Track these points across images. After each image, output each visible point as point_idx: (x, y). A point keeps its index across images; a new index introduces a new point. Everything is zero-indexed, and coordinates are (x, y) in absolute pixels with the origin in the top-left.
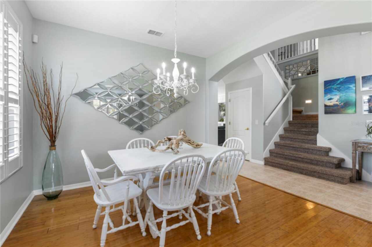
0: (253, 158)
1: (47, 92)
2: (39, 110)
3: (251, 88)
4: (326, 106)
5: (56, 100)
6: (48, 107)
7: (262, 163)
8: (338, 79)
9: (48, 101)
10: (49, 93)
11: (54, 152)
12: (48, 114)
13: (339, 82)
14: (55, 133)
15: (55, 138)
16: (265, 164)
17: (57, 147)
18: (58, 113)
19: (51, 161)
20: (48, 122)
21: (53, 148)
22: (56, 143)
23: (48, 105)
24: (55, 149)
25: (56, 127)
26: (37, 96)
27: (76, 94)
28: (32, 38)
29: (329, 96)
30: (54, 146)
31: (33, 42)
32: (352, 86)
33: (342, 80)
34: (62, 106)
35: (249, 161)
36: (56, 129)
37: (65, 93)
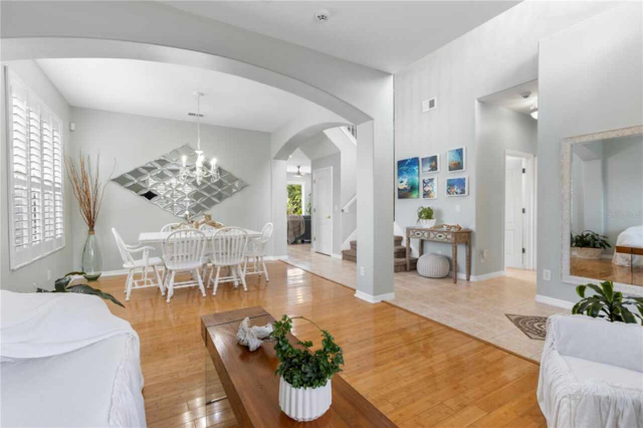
0: (334, 252)
1: (85, 178)
2: (78, 196)
3: (332, 167)
4: (399, 189)
5: (94, 186)
6: (86, 193)
7: (340, 257)
8: (406, 161)
9: (86, 188)
10: (87, 179)
11: (92, 237)
12: (87, 200)
13: (407, 163)
14: (94, 218)
15: (94, 222)
16: (343, 259)
17: (96, 232)
18: (96, 199)
19: (90, 247)
20: (87, 207)
21: (92, 232)
22: (95, 228)
23: (87, 192)
24: (94, 234)
25: (94, 212)
26: (76, 182)
27: (114, 180)
28: (70, 126)
29: (401, 179)
30: (93, 230)
31: (71, 130)
32: (416, 168)
33: (409, 161)
34: (100, 193)
35: (329, 256)
36: (94, 215)
37: (103, 180)
